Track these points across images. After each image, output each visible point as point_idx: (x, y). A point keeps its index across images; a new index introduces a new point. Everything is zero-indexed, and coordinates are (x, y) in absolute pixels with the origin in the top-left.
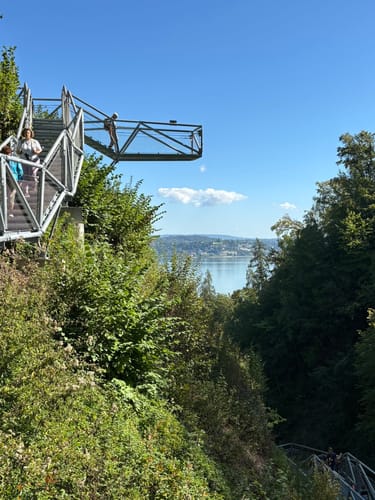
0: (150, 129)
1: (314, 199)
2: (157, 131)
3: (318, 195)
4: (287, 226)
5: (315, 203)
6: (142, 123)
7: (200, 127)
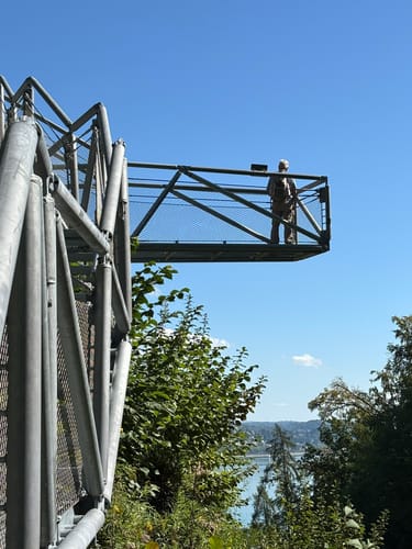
0: (212, 188)
1: (391, 348)
2: (230, 192)
3: (397, 342)
4: (340, 402)
5: (391, 356)
6: (185, 170)
7: (324, 179)
